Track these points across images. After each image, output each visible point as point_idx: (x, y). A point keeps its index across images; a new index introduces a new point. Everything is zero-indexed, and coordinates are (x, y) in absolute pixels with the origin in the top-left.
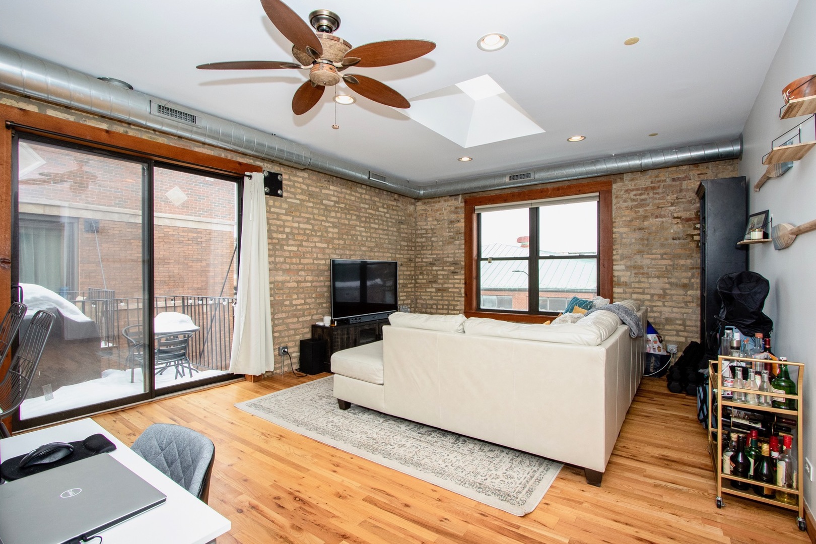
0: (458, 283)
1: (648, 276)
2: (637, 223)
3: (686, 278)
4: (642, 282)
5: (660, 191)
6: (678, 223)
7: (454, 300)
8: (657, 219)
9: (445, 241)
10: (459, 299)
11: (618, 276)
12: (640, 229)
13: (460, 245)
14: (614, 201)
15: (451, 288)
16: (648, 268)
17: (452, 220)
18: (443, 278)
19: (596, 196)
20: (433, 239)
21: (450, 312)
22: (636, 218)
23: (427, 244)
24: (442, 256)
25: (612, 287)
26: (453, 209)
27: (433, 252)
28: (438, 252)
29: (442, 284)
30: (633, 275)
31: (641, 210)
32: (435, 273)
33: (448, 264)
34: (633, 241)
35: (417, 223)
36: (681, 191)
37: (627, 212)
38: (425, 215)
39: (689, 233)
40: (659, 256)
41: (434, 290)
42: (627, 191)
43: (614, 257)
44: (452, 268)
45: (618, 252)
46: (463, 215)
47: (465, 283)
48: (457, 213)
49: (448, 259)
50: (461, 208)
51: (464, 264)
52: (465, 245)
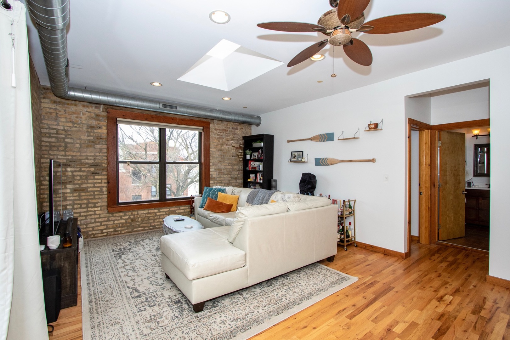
0: (99, 183)
1: (223, 174)
2: (219, 147)
3: (236, 175)
4: (221, 177)
5: (228, 132)
6: (234, 149)
7: (95, 198)
8: (227, 146)
9: (83, 143)
10: (101, 197)
11: (212, 174)
12: (220, 150)
13: (101, 148)
14: (210, 134)
15: (90, 187)
16: (223, 170)
17: (93, 125)
18: (81, 179)
20: (67, 140)
21: (89, 209)
22: (219, 144)
23: (58, 144)
24: (80, 158)
25: (210, 180)
26: (93, 115)
27: (67, 153)
28: (74, 154)
29: (80, 185)
30: (218, 174)
31: (221, 140)
32: (70, 174)
33: (87, 166)
34: (218, 156)
35: (43, 121)
36: (235, 134)
37: (215, 141)
38: (54, 114)
39: (237, 154)
40: (227, 164)
41: (68, 191)
42: (216, 130)
43: (210, 164)
44: (93, 169)
45: (212, 161)
46: (105, 124)
47: (108, 183)
48: (98, 120)
49: (87, 161)
50: (103, 116)
51: (106, 166)
52: (108, 149)
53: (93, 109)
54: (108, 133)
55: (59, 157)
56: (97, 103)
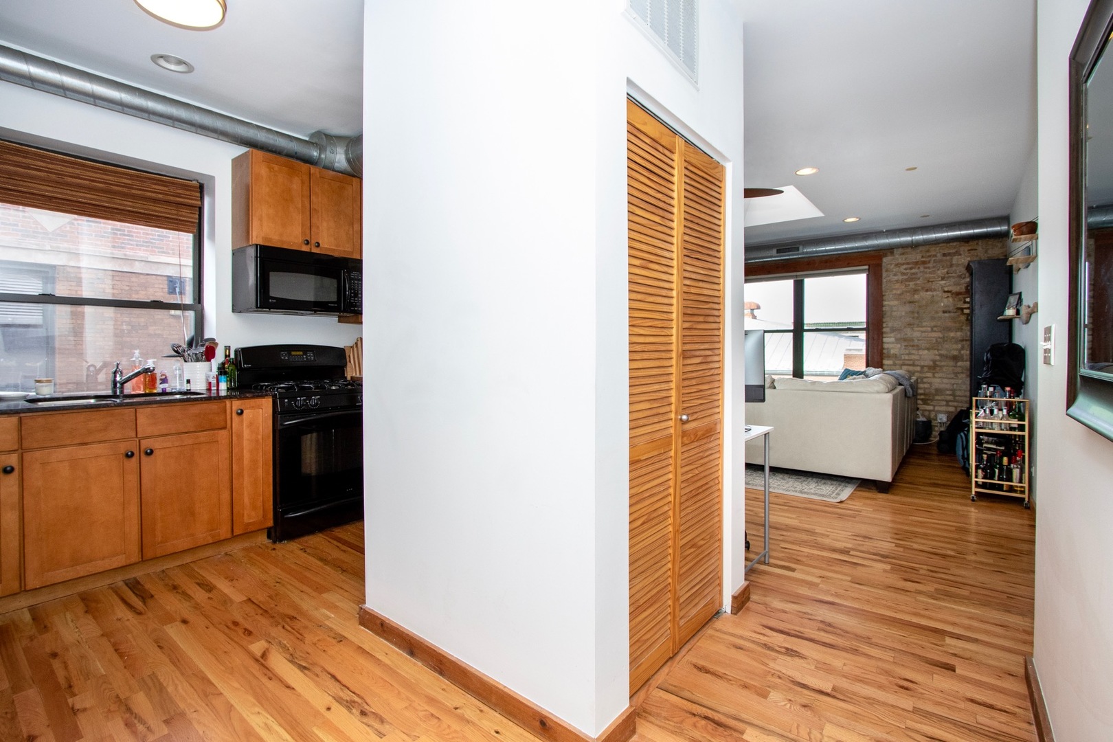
1: (918, 348)
2: (908, 297)
3: (957, 350)
4: (912, 354)
5: (930, 265)
6: (948, 297)
8: (928, 293)
11: (888, 348)
12: (910, 302)
14: (884, 275)
16: (918, 340)
19: (865, 270)
22: (907, 292)
25: (882, 359)
30: (903, 347)
31: (911, 283)
34: (903, 314)
36: (951, 265)
37: (897, 286)
39: (959, 306)
40: (929, 329)
42: (898, 265)
43: (884, 330)
45: (888, 324)
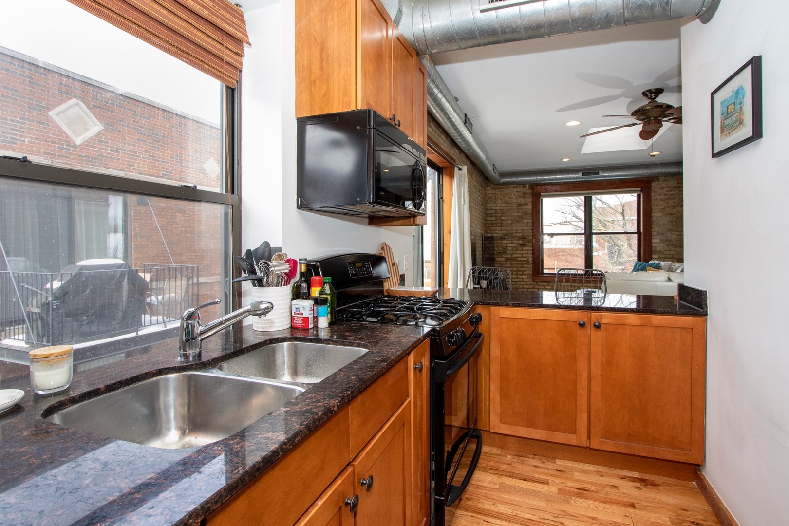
0: (526, 254)
2: (668, 211)
4: (672, 251)
7: (523, 267)
9: (514, 219)
10: (527, 266)
11: (655, 247)
12: (670, 214)
13: (527, 223)
14: (653, 194)
15: (519, 257)
16: (676, 241)
17: (521, 203)
18: (513, 250)
19: (639, 190)
20: (502, 218)
21: (518, 276)
22: (667, 207)
23: (496, 222)
24: (511, 232)
25: (651, 254)
26: (521, 194)
28: (508, 229)
29: (511, 255)
30: (666, 246)
31: (671, 201)
32: (505, 245)
33: (517, 238)
34: (666, 222)
35: (487, 205)
37: (661, 202)
38: (494, 198)
41: (503, 259)
42: (662, 188)
43: (653, 233)
44: (521, 242)
45: (655, 230)
46: (531, 200)
47: (533, 254)
48: (525, 197)
49: (517, 234)
50: (529, 194)
51: (532, 238)
52: (533, 223)
53: (521, 189)
54: (533, 209)
55: (498, 232)
56: (523, 184)
